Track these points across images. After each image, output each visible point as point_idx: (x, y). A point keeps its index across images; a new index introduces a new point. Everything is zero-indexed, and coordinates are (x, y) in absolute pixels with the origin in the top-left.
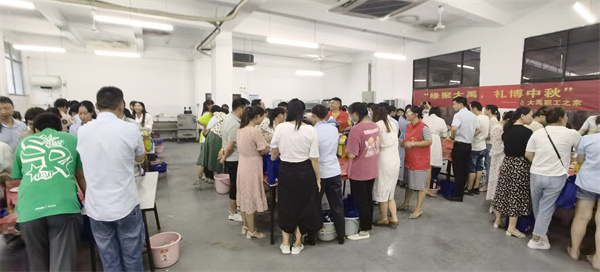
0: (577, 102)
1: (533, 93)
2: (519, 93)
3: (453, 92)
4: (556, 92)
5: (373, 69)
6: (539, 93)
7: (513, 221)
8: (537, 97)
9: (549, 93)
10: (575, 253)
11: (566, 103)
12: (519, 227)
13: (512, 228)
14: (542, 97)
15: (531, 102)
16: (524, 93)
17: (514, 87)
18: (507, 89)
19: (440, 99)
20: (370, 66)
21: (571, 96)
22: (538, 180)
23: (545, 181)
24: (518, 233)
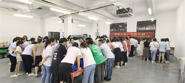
0: (149, 36)
1: (139, 34)
2: (136, 34)
3: (120, 33)
4: (144, 34)
5: (98, 25)
6: (141, 34)
7: (148, 58)
8: (140, 35)
9: (143, 34)
10: (159, 62)
11: (146, 36)
12: (149, 60)
13: (148, 60)
14: (141, 35)
15: (139, 36)
16: (137, 34)
17: (135, 33)
18: (133, 33)
19: (117, 35)
20: (97, 24)
21: (147, 35)
22: (152, 51)
23: (154, 51)
24: (149, 61)
